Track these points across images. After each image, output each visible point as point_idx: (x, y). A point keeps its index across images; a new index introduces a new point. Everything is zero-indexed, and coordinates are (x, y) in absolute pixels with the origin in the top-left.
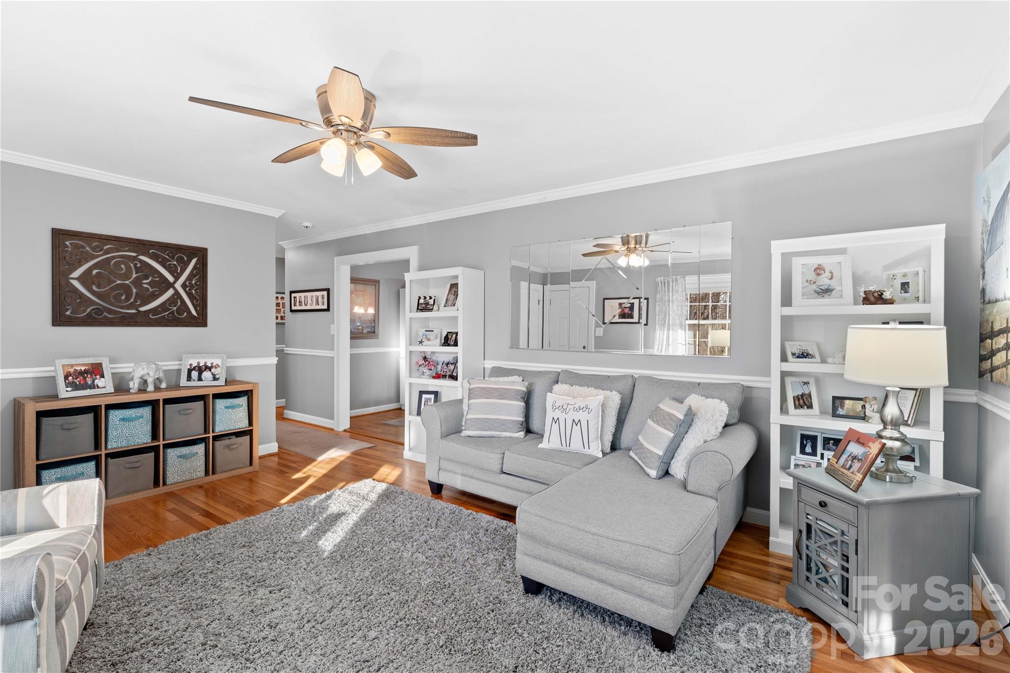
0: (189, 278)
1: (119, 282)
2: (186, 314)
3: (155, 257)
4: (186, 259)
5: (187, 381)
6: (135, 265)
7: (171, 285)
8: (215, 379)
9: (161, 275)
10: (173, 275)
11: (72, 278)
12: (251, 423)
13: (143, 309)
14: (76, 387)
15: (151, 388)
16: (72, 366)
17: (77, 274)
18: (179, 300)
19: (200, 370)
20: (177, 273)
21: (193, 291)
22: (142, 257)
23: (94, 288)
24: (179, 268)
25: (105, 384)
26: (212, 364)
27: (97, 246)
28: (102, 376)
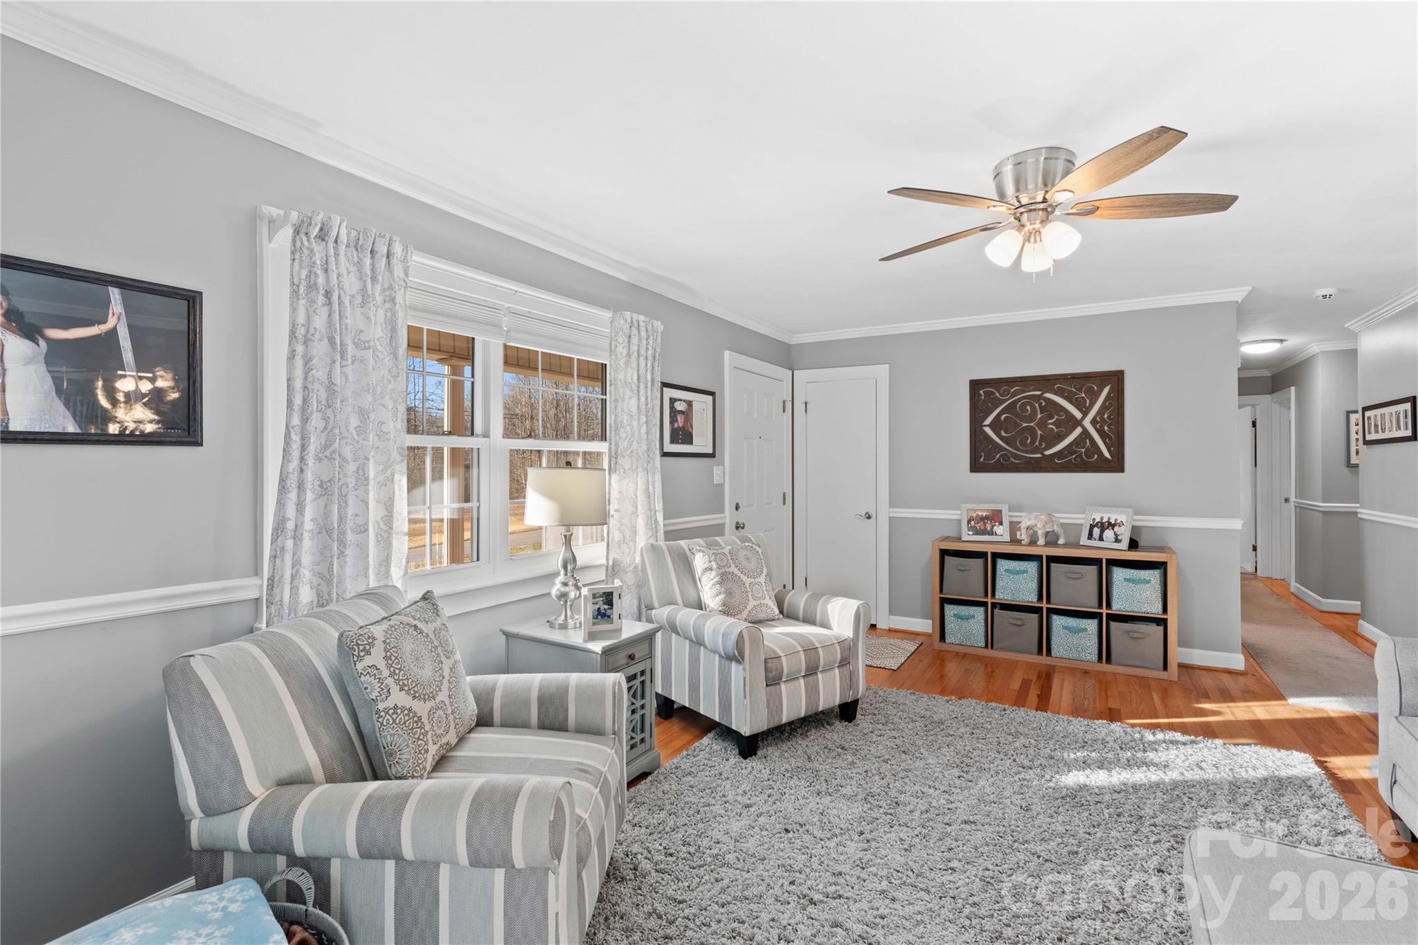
0: (1100, 412)
1: (1025, 425)
2: (1096, 456)
3: (1060, 393)
4: (1096, 388)
5: (1088, 539)
6: (1040, 405)
7: (1079, 423)
8: (1117, 540)
9: (1067, 412)
10: (1080, 411)
11: (985, 426)
12: (1165, 610)
13: (1048, 453)
14: (977, 532)
15: (1041, 541)
16: (975, 511)
17: (988, 421)
18: (1088, 441)
19: (1103, 526)
20: (1085, 407)
21: (1106, 428)
22: (1048, 395)
23: (1003, 434)
24: (1088, 401)
25: (1002, 532)
26: (1116, 520)
27: (1004, 391)
28: (1001, 524)
